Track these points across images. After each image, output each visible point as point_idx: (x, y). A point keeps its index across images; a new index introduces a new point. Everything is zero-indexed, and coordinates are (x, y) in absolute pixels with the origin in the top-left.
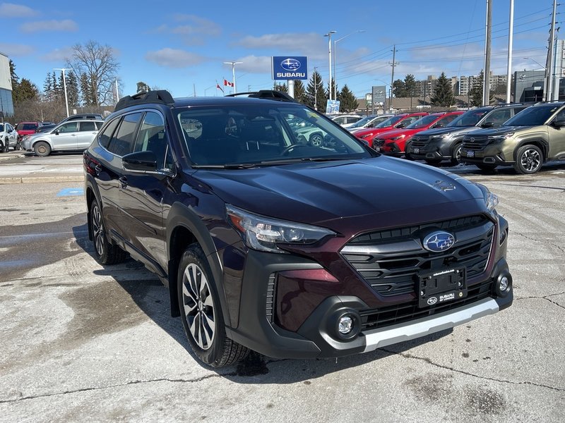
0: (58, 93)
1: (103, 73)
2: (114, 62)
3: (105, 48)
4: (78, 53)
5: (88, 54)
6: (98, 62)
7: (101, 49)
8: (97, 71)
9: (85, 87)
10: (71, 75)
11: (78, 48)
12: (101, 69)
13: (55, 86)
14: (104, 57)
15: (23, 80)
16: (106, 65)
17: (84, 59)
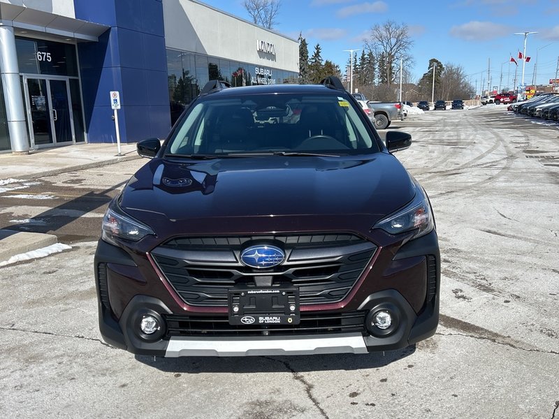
0: (357, 73)
1: (396, 52)
2: (409, 40)
3: (401, 27)
4: (376, 33)
5: (384, 33)
6: (393, 41)
7: (397, 28)
8: (391, 50)
9: (381, 66)
10: (370, 55)
11: (377, 29)
12: (395, 48)
13: (355, 66)
14: (398, 37)
15: (327, 62)
16: (400, 44)
17: (381, 38)
